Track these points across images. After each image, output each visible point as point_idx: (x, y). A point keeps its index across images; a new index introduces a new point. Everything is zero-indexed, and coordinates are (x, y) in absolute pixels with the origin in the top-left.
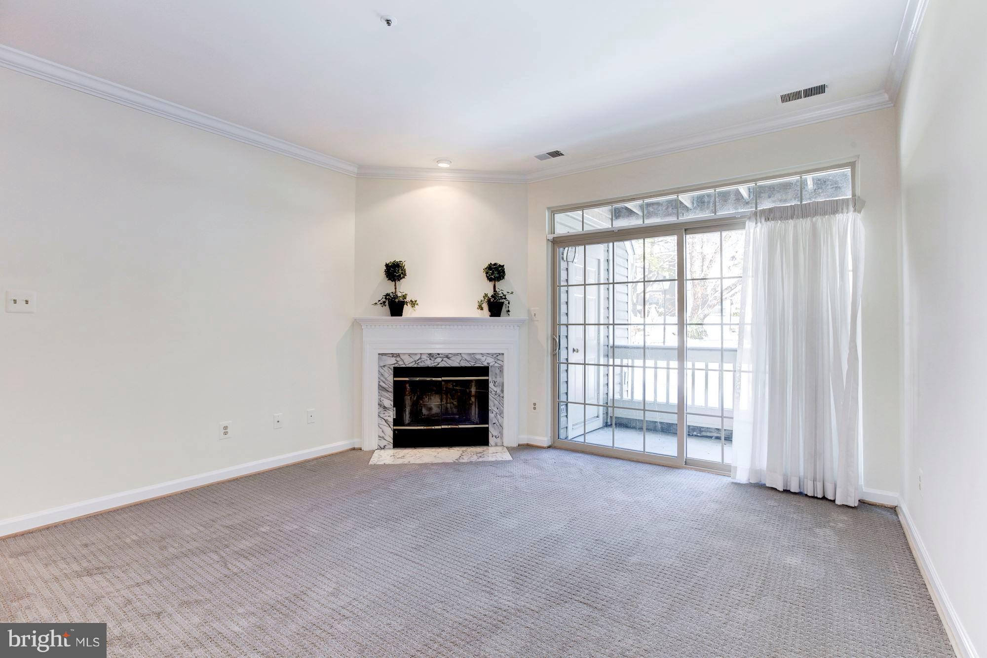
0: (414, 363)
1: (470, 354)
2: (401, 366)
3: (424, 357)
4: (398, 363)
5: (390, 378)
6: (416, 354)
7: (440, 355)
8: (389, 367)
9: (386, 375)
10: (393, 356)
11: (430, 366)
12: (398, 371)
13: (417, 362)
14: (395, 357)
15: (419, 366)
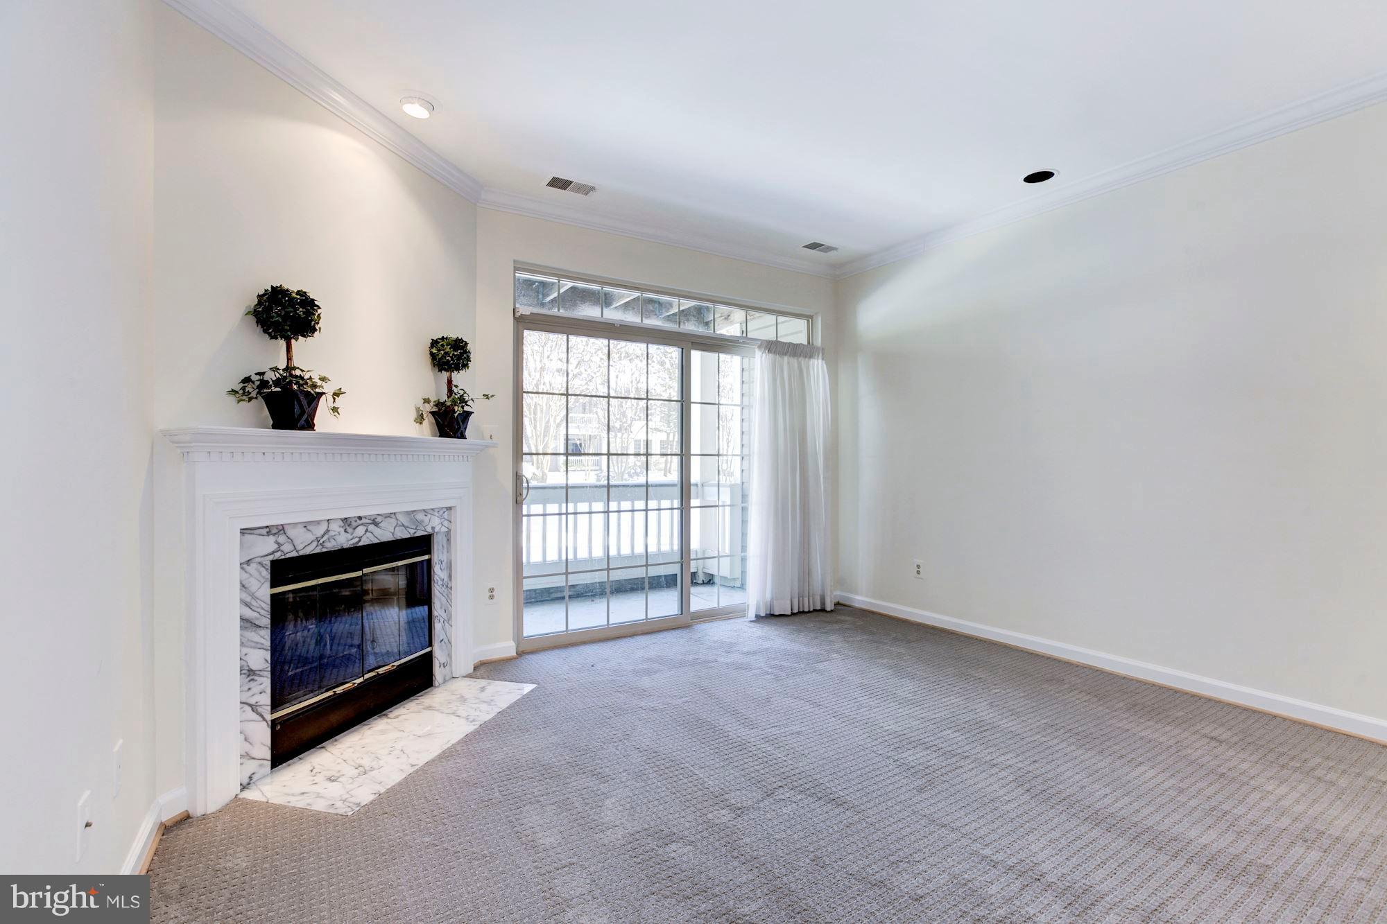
0: (315, 544)
1: (408, 513)
2: (288, 556)
3: (336, 528)
4: (282, 548)
5: (265, 592)
6: (318, 522)
7: (364, 521)
8: (260, 563)
9: (254, 585)
10: (269, 533)
11: (345, 547)
12: (282, 570)
13: (321, 542)
14: (274, 534)
15: (324, 550)
